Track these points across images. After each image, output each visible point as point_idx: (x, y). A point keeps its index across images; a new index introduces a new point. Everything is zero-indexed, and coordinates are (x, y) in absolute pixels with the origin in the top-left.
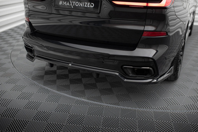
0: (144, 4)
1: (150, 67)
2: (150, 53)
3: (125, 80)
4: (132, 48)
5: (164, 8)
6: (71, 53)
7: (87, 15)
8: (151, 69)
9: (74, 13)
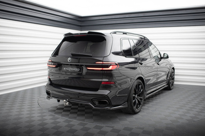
0: (101, 69)
2: (106, 92)
4: (97, 90)
5: (111, 70)
6: (64, 93)
7: (73, 74)
8: (107, 101)
9: (67, 73)
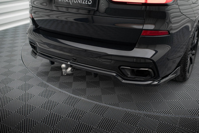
1: (149, 68)
3: (124, 81)
8: (150, 70)
